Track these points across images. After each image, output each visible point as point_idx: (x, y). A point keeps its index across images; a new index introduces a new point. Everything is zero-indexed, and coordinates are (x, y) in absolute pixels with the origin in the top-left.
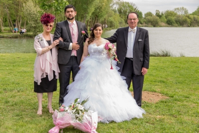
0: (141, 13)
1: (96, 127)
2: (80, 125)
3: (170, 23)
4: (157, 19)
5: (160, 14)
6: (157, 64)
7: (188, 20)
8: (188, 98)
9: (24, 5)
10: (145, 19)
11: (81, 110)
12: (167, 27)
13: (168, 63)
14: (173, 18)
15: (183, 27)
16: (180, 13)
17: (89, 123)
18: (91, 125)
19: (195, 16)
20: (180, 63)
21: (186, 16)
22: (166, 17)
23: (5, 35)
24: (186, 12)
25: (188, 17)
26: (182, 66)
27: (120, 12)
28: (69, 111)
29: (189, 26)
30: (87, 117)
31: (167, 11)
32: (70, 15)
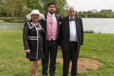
3: (90, 16)
4: (84, 15)
5: (85, 12)
6: (88, 37)
7: (98, 15)
10: (78, 14)
12: (88, 18)
13: (94, 37)
14: (91, 14)
15: (95, 18)
16: (94, 12)
19: (101, 13)
20: (101, 37)
21: (97, 13)
22: (88, 14)
23: (15, 21)
24: (97, 11)
25: (98, 13)
26: (102, 39)
29: (98, 18)
31: (88, 11)
32: (52, 10)
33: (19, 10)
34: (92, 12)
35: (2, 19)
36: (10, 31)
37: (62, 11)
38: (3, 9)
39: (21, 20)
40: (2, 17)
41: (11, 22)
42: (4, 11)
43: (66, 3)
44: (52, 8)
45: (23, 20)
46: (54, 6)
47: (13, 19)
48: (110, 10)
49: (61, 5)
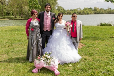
0: (65, 10)
1: (57, 68)
2: (49, 67)
5: (72, 10)
7: (81, 12)
8: (94, 45)
9: (24, 7)
10: (67, 12)
11: (49, 58)
16: (79, 10)
17: (54, 66)
18: (55, 67)
22: (74, 11)
23: (17, 19)
24: (81, 9)
27: (58, 10)
28: (42, 59)
30: (53, 63)
32: (48, 9)
33: (20, 10)
34: (77, 10)
35: (7, 18)
36: (16, 26)
37: (54, 10)
38: (7, 9)
39: (22, 18)
40: (6, 16)
41: (14, 19)
42: (8, 11)
43: (57, 3)
44: (48, 8)
45: (24, 18)
46: (50, 6)
47: (16, 17)
48: (90, 8)
49: (53, 5)
